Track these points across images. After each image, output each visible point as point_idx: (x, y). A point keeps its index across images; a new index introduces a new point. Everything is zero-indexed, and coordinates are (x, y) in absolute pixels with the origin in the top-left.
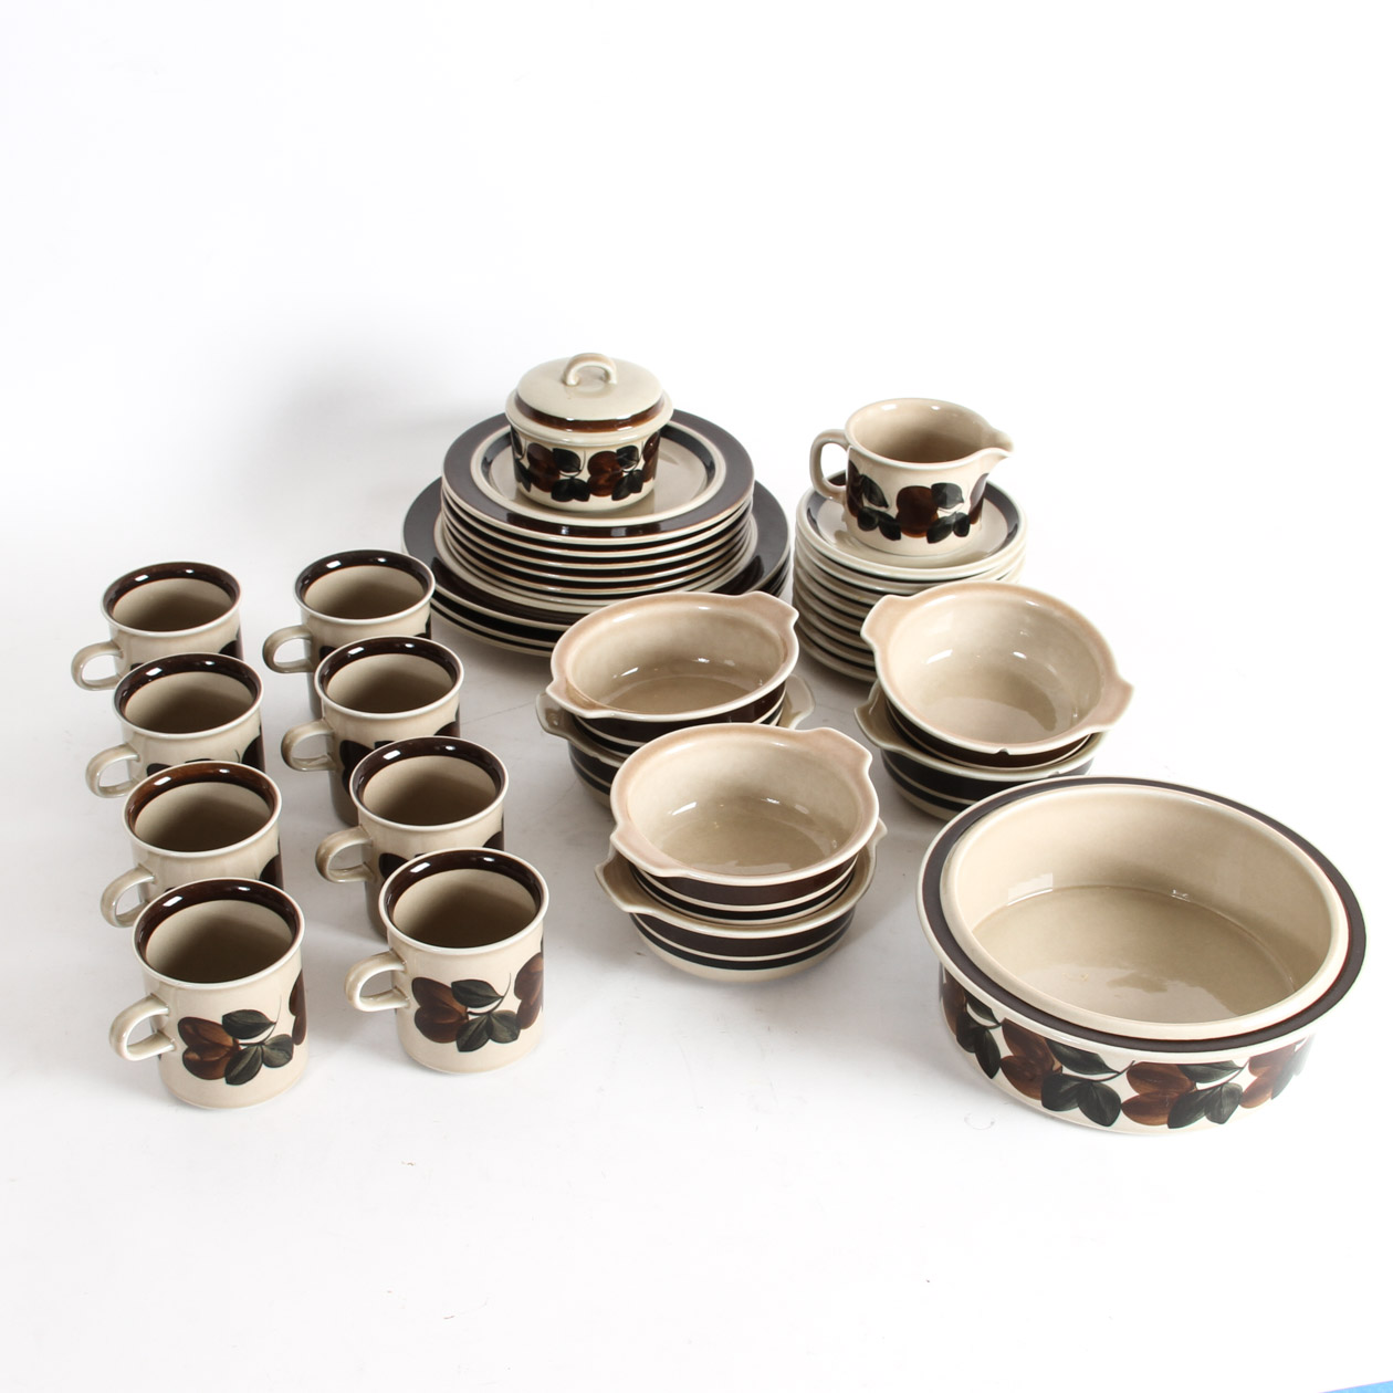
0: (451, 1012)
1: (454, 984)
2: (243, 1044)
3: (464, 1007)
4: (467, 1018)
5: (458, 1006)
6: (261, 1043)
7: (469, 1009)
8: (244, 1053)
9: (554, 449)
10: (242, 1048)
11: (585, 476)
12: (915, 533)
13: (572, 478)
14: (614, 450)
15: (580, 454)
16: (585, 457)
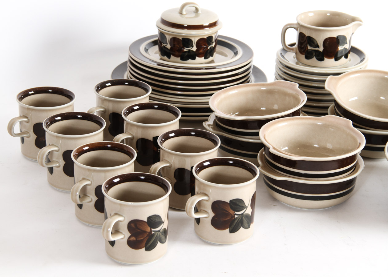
0: (228, 214)
1: (231, 201)
2: (153, 231)
3: (233, 212)
4: (234, 216)
5: (231, 211)
6: (159, 231)
7: (236, 213)
8: (154, 235)
9: (182, 39)
10: (153, 233)
11: (194, 49)
12: (330, 57)
13: (190, 50)
14: (206, 37)
15: (193, 39)
16: (195, 40)
